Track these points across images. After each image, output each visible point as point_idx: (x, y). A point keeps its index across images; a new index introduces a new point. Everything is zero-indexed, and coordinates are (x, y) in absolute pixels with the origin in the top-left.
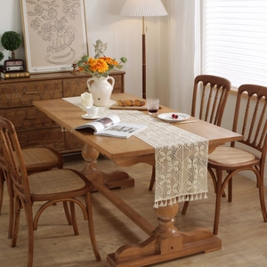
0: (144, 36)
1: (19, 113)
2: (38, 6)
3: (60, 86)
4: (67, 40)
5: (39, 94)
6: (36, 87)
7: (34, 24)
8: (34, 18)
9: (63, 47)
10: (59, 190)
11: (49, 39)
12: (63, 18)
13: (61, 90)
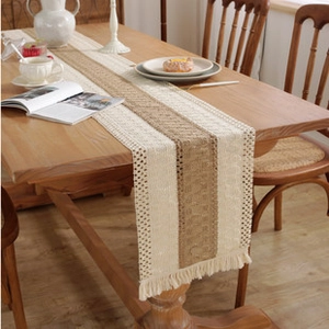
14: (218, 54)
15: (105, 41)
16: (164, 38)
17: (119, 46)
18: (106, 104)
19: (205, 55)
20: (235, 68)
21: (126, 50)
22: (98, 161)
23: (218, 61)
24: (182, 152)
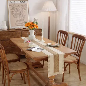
0: (49, 17)
1: (7, 42)
2: (13, 7)
3: (21, 33)
4: (23, 18)
5: (14, 36)
6: (13, 33)
7: (12, 13)
8: (12, 11)
9: (21, 21)
10: (18, 69)
11: (16, 18)
12: (21, 11)
13: (21, 34)
14: (59, 42)
15: (41, 40)
16: (49, 39)
17: (43, 41)
18: (43, 50)
19: (57, 42)
20: (62, 45)
21: (44, 41)
22: (43, 57)
23: (59, 43)
24: (54, 56)
